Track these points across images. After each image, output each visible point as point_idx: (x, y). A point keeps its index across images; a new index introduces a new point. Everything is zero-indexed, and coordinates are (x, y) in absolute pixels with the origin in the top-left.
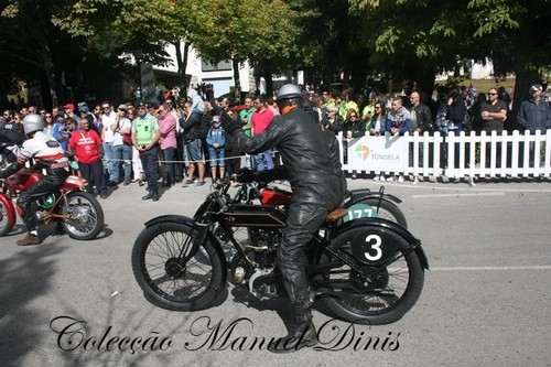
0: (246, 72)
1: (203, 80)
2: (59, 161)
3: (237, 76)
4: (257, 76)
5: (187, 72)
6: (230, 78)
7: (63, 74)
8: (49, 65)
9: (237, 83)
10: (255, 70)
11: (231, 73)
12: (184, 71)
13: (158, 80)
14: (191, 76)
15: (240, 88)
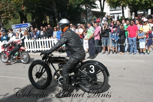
0: (127, 11)
1: (110, 14)
2: (19, 43)
3: (123, 12)
4: (131, 12)
5: (104, 12)
6: (121, 13)
7: (60, 14)
8: (55, 10)
9: (123, 15)
10: (131, 10)
11: (121, 11)
12: (103, 11)
13: (93, 15)
14: (105, 13)
15: (124, 17)
